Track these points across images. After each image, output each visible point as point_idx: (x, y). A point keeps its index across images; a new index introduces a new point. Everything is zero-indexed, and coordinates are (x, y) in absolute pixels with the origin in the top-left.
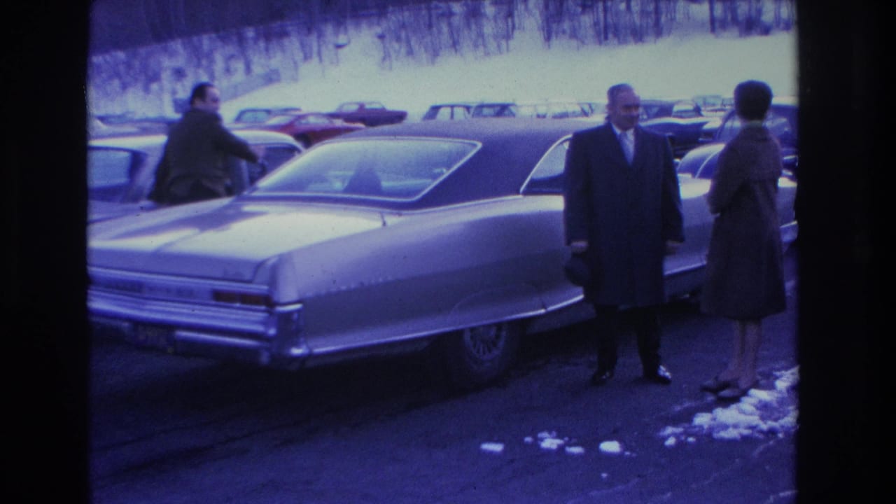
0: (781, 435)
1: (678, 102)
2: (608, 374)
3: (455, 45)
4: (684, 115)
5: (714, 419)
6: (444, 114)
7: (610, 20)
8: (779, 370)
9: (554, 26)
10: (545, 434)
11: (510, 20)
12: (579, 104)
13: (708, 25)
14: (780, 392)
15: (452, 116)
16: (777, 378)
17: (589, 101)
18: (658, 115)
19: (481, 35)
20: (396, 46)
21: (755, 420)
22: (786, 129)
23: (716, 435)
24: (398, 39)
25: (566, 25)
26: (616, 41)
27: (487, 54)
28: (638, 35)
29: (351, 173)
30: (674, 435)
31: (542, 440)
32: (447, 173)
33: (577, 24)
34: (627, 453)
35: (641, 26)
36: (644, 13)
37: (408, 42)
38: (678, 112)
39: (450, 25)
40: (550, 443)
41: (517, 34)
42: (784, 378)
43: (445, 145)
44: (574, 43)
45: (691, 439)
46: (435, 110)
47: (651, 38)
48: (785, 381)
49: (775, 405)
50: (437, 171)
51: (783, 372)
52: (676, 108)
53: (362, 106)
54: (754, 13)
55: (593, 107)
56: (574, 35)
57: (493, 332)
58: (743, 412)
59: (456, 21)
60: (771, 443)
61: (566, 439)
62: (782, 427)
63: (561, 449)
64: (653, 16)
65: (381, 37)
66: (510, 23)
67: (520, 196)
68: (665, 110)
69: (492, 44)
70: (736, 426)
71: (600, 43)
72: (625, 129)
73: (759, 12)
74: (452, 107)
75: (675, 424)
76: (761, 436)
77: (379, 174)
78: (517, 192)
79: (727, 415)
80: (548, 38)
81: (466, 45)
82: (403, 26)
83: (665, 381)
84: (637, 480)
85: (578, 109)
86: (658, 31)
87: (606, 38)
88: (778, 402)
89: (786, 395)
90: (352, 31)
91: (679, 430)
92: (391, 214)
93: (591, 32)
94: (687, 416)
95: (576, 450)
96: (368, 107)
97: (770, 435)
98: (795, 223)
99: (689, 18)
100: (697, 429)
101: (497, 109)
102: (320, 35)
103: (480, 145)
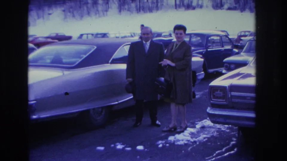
0: (198, 143)
1: (164, 32)
2: (139, 123)
3: (89, 13)
4: (166, 36)
5: (175, 138)
6: (85, 37)
7: (141, 5)
8: (197, 121)
9: (122, 7)
10: (118, 144)
11: (107, 5)
12: (130, 33)
13: (174, 7)
14: (198, 129)
15: (87, 37)
16: (197, 124)
17: (133, 32)
18: (157, 37)
19: (98, 10)
20: (69, 14)
21: (189, 138)
22: (200, 41)
23: (176, 143)
24: (70, 12)
25: (126, 7)
26: (143, 12)
27: (99, 17)
28: (151, 10)
29: (52, 57)
30: (161, 143)
31: (117, 145)
32: (85, 56)
33: (130, 6)
34: (146, 150)
35: (152, 7)
36: (153, 3)
37: (73, 13)
38: (163, 36)
39: (87, 7)
40: (119, 147)
41: (110, 10)
42: (199, 124)
43: (84, 47)
44: (129, 12)
45: (167, 145)
46: (82, 35)
47: (154, 11)
48: (199, 125)
49: (196, 133)
50: (82, 56)
51: (199, 122)
52: (163, 34)
53: (57, 34)
54: (190, 3)
55: (135, 34)
56: (129, 10)
57: (100, 110)
58: (185, 136)
59: (89, 5)
60: (195, 146)
61: (125, 145)
62: (198, 140)
63: (123, 148)
64: (156, 4)
65: (64, 11)
66: (107, 7)
67: (109, 64)
68: (159, 35)
69: (101, 13)
70: (182, 140)
71: (138, 13)
72: (146, 41)
73: (192, 2)
74: (87, 34)
75: (162, 140)
76: (191, 144)
77: (62, 57)
78: (108, 63)
79: (179, 137)
80: (120, 11)
81: (93, 14)
82: (71, 7)
83: (158, 126)
84: (149, 159)
85: (130, 35)
86: (157, 8)
87: (140, 11)
88: (197, 132)
89: (199, 130)
90: (54, 9)
91: (164, 142)
92: (66, 70)
93: (135, 9)
94: (166, 138)
95: (129, 149)
96: (59, 34)
97: (194, 143)
98: (203, 72)
99: (168, 5)
100: (170, 141)
101: (103, 35)
102: (43, 11)
103: (96, 47)
